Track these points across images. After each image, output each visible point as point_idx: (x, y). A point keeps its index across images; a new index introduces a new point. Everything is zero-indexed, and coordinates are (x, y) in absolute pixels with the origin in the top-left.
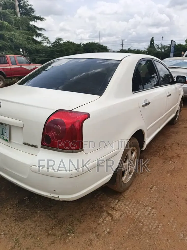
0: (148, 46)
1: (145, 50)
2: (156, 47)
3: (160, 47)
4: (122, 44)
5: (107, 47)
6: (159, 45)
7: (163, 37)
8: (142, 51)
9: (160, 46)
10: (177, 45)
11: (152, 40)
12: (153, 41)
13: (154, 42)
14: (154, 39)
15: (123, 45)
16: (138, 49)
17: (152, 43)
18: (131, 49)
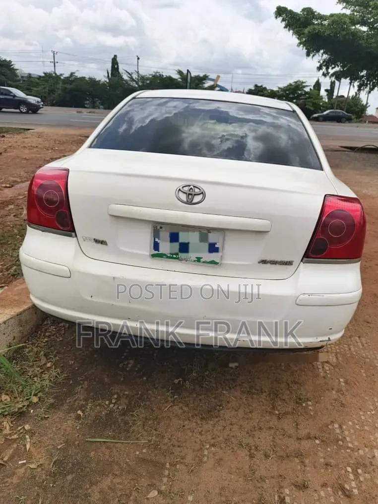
0: (108, 73)
1: (106, 81)
2: (125, 77)
3: (134, 78)
4: (53, 61)
5: (10, 62)
6: (132, 73)
7: (138, 59)
8: (100, 81)
9: (135, 76)
10: (165, 78)
11: (115, 62)
12: (117, 64)
13: (118, 67)
14: (118, 59)
15: (56, 64)
16: (92, 76)
17: (116, 66)
18: (76, 75)
